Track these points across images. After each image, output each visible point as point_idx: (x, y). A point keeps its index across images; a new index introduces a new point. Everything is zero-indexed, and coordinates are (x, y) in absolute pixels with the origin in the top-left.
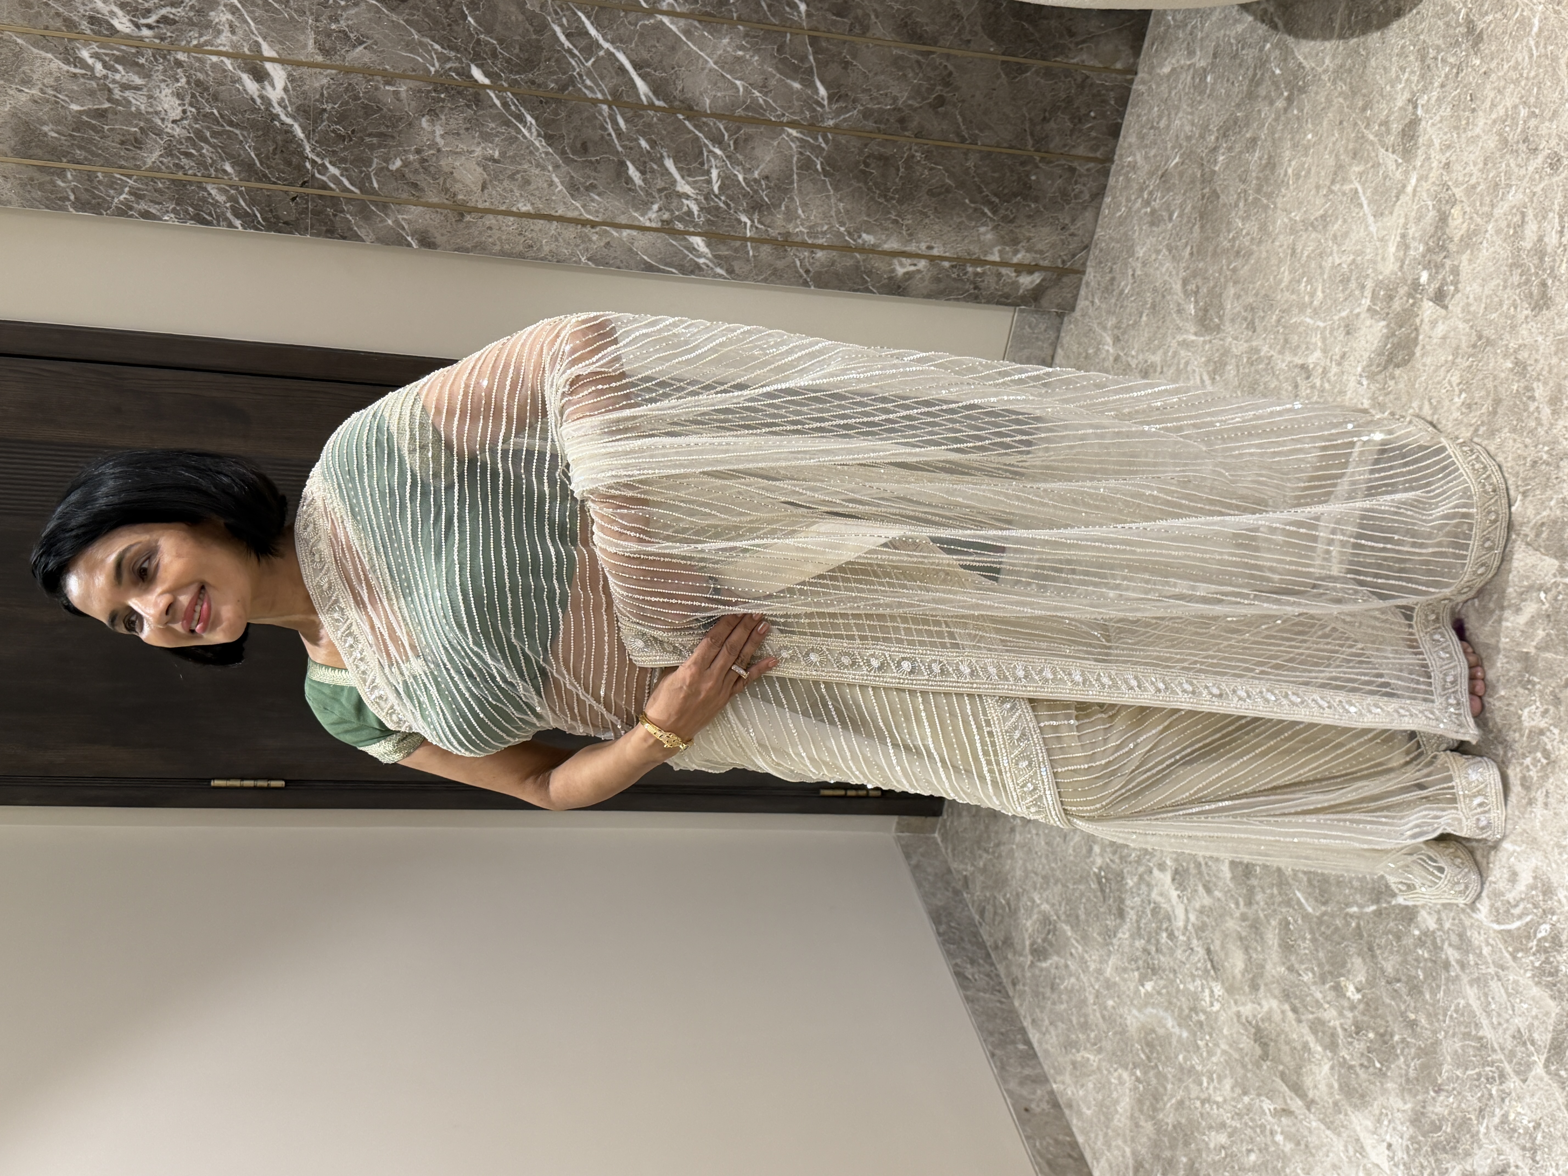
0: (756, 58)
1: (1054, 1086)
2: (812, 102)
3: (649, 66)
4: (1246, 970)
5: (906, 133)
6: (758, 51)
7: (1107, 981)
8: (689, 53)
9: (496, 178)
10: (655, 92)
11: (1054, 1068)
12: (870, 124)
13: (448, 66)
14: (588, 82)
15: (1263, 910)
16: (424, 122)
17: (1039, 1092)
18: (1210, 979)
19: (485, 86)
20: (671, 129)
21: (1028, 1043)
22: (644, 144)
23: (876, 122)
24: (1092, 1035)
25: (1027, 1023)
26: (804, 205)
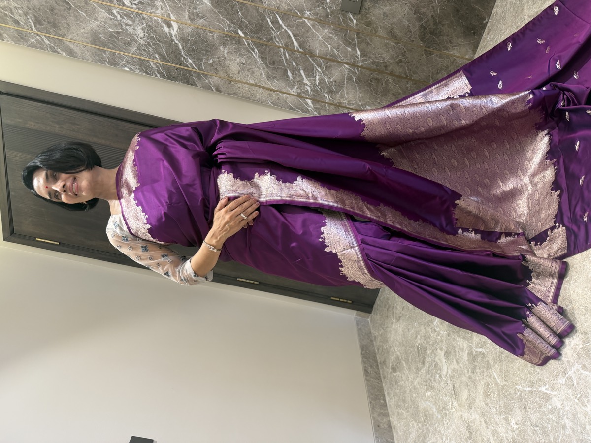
0: (336, 38)
1: (391, 419)
2: (354, 56)
3: (298, 36)
4: (467, 399)
5: (387, 71)
6: (337, 35)
7: (415, 386)
8: (313, 33)
9: (243, 70)
10: (300, 46)
11: (392, 412)
12: (374, 67)
13: (231, 29)
14: (277, 40)
15: (478, 376)
16: (221, 48)
17: (385, 420)
18: (452, 398)
19: (243, 38)
20: (304, 60)
21: (385, 400)
22: (294, 64)
23: (376, 66)
24: (406, 405)
25: (386, 393)
26: (348, 93)
